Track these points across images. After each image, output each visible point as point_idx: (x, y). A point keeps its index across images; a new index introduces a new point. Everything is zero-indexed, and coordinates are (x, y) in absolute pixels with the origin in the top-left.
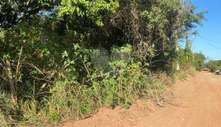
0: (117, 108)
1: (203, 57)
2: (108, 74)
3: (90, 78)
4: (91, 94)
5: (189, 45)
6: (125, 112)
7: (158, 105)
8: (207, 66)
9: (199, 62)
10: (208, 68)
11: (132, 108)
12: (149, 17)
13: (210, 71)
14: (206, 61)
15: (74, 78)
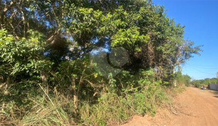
0: (146, 116)
1: (189, 78)
2: (136, 89)
3: (124, 91)
4: (126, 104)
5: (180, 70)
6: (152, 119)
7: (173, 113)
8: (192, 83)
9: (187, 81)
10: (193, 85)
11: (157, 116)
12: (163, 50)
13: (195, 87)
14: (191, 80)
15: (114, 91)
